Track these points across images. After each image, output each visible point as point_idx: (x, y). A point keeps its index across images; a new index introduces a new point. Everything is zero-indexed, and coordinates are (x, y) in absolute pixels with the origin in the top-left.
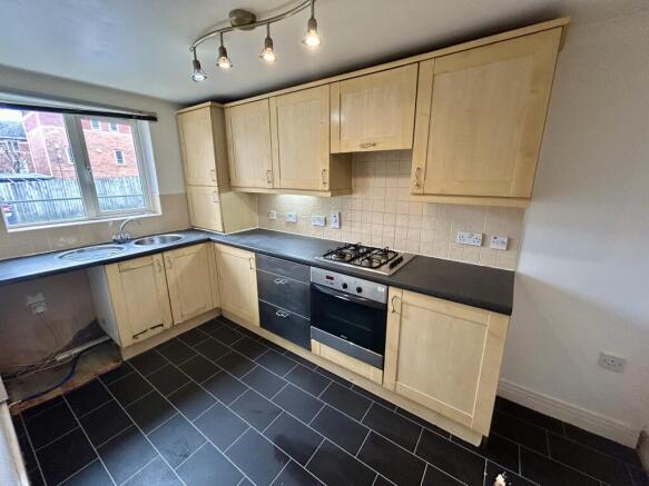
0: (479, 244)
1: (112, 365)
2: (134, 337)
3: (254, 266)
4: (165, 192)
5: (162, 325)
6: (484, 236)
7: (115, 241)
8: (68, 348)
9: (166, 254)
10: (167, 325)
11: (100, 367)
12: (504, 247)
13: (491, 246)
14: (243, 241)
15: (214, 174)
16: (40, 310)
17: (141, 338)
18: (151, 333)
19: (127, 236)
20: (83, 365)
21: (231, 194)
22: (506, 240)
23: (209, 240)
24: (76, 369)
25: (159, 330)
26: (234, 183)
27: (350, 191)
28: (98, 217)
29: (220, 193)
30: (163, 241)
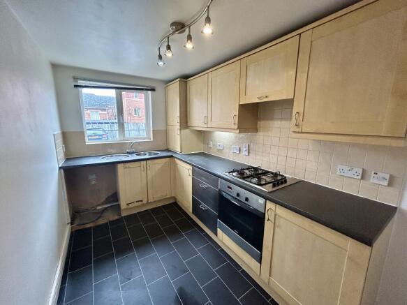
0: (359, 177)
1: (117, 217)
2: (127, 204)
3: (191, 174)
4: (155, 129)
5: (141, 201)
6: (364, 171)
7: (128, 153)
8: (103, 204)
9: (149, 162)
10: (145, 202)
11: (111, 216)
12: (386, 183)
13: (372, 181)
14: (188, 159)
15: (178, 119)
16: (93, 182)
17: (131, 206)
18: (136, 204)
19: (133, 150)
20: (105, 214)
21: (187, 130)
22: (387, 177)
23: (172, 156)
24: (103, 215)
25: (140, 203)
26: (189, 124)
27: (256, 130)
28: (124, 140)
29: (180, 130)
30: (150, 154)
